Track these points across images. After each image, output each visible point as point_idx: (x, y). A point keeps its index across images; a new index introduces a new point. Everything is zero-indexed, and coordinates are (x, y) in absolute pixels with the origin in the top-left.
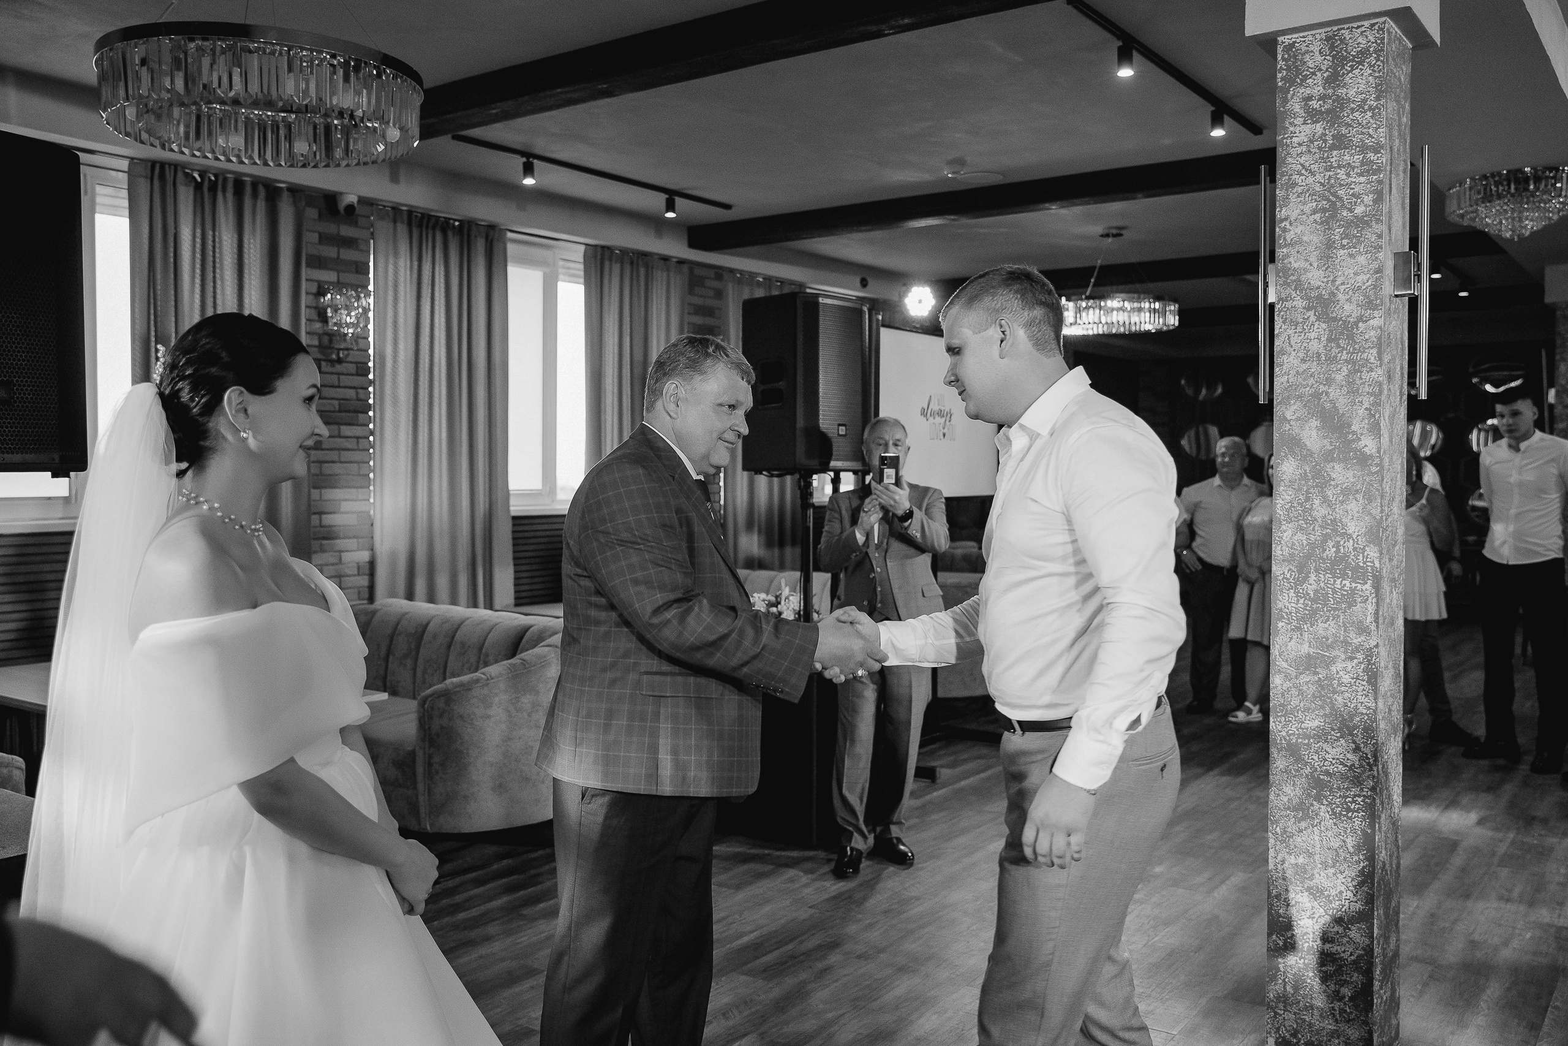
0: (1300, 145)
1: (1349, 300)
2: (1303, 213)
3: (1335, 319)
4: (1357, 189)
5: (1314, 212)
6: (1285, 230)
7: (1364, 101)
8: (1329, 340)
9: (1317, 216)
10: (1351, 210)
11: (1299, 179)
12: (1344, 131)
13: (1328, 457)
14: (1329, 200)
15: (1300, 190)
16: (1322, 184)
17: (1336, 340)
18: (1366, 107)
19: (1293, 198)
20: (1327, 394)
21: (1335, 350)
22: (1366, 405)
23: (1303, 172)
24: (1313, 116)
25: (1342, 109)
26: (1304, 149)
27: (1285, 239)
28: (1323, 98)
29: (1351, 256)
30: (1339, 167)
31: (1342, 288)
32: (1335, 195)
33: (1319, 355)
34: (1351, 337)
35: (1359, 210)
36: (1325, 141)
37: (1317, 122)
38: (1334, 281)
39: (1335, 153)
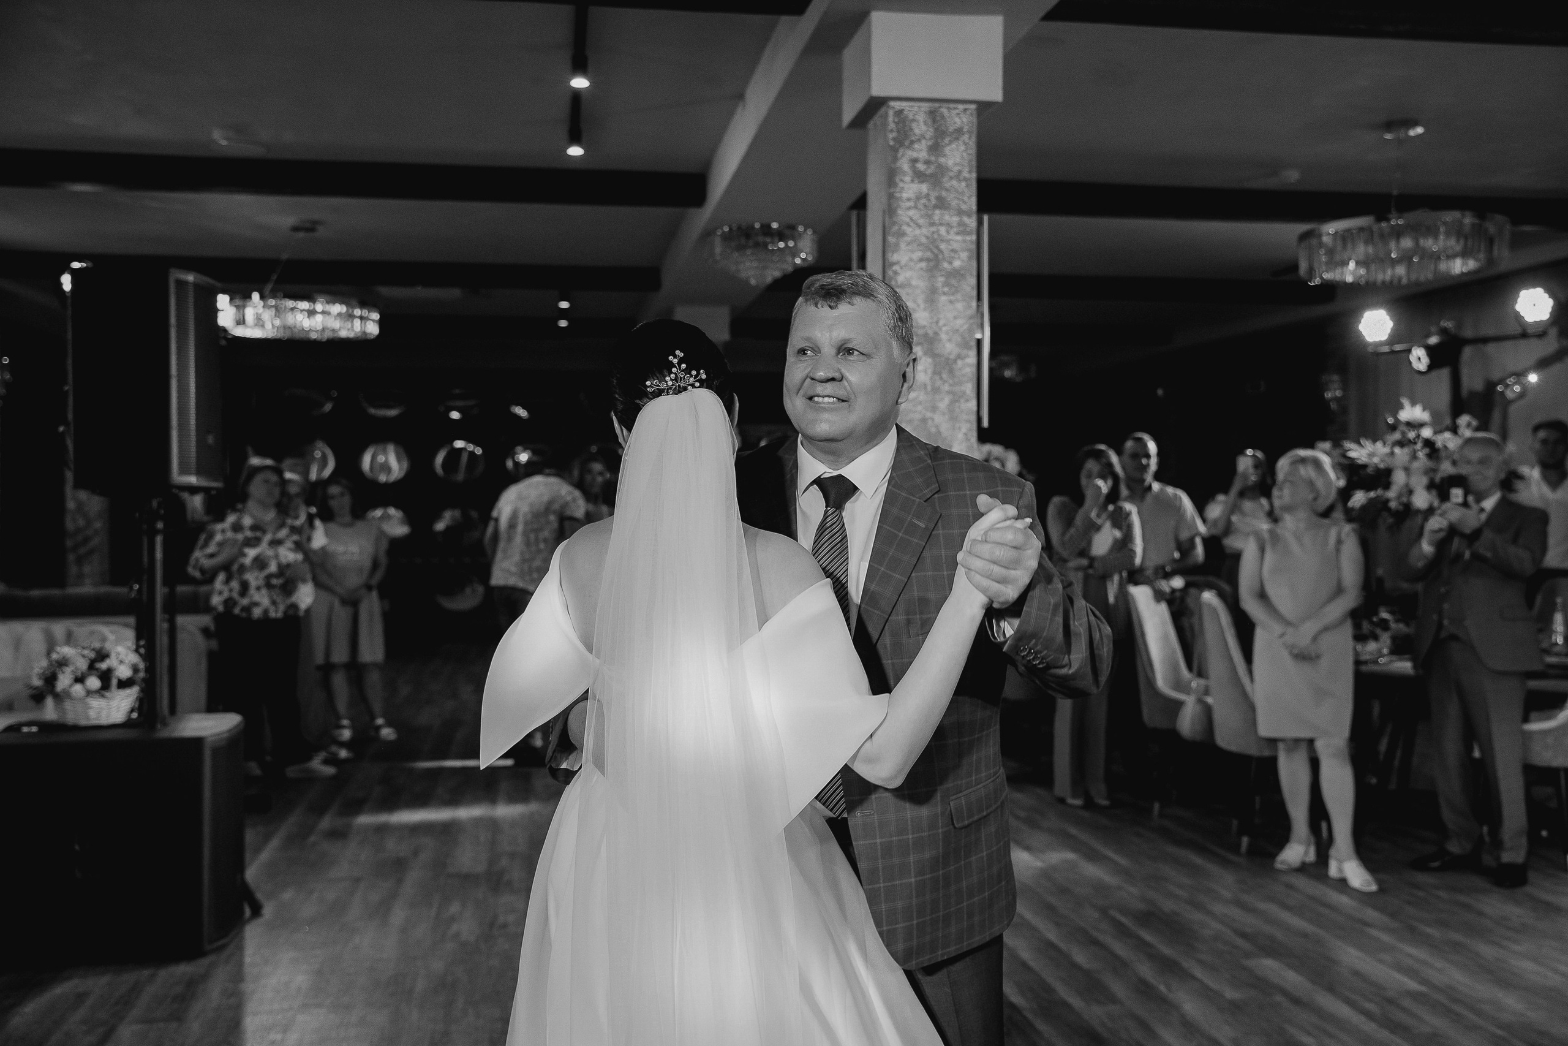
0: (909, 200)
1: (950, 340)
2: (911, 260)
3: (938, 355)
4: (955, 246)
5: (921, 260)
6: (896, 273)
7: (960, 172)
8: (934, 373)
9: (923, 265)
10: (950, 263)
11: (908, 230)
12: (944, 194)
14: (932, 252)
15: (908, 239)
16: (927, 238)
17: (940, 373)
18: (961, 178)
19: (903, 246)
20: (933, 419)
21: (939, 383)
22: (964, 430)
23: (912, 224)
24: (919, 176)
25: (943, 175)
26: (911, 204)
27: (896, 282)
28: (927, 162)
29: (951, 302)
30: (941, 224)
31: (944, 329)
32: (937, 248)
33: (925, 386)
34: (951, 372)
35: (957, 264)
36: (929, 200)
37: (923, 182)
38: (937, 322)
39: (937, 212)
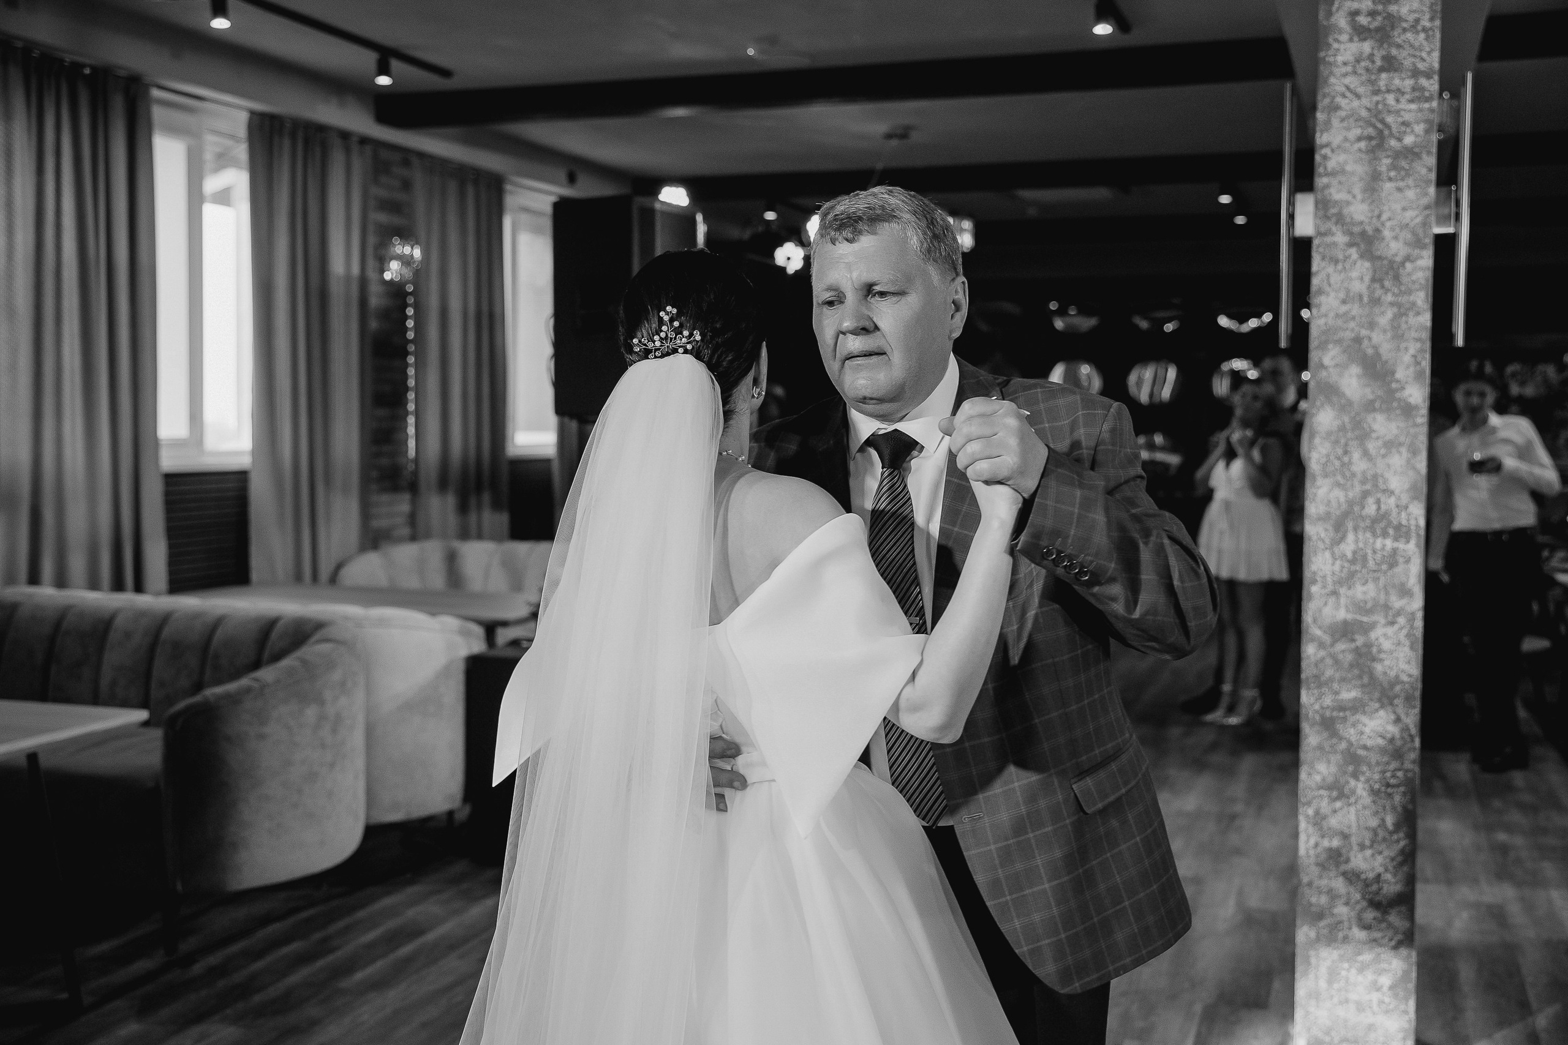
0: (1345, 64)
1: (1396, 238)
2: (1346, 139)
3: (1380, 258)
4: (1407, 117)
5: (1359, 139)
6: (1325, 157)
7: (1417, 21)
8: (1373, 280)
9: (1363, 145)
10: (1400, 140)
11: (1343, 102)
12: (1394, 52)
13: (1370, 407)
14: (1375, 127)
15: (1343, 114)
16: (1369, 110)
17: (1381, 281)
18: (1419, 28)
19: (1335, 122)
20: (1370, 339)
21: (1379, 292)
22: (1412, 351)
23: (1348, 94)
24: (1361, 33)
25: (1393, 28)
26: (1349, 69)
27: (1325, 168)
28: (1372, 14)
29: (1399, 190)
30: (1388, 91)
31: (1388, 224)
32: (1383, 121)
33: (1361, 297)
34: (1397, 278)
35: (1409, 140)
36: (1373, 62)
37: (1365, 39)
38: (1379, 216)
39: (1384, 75)
